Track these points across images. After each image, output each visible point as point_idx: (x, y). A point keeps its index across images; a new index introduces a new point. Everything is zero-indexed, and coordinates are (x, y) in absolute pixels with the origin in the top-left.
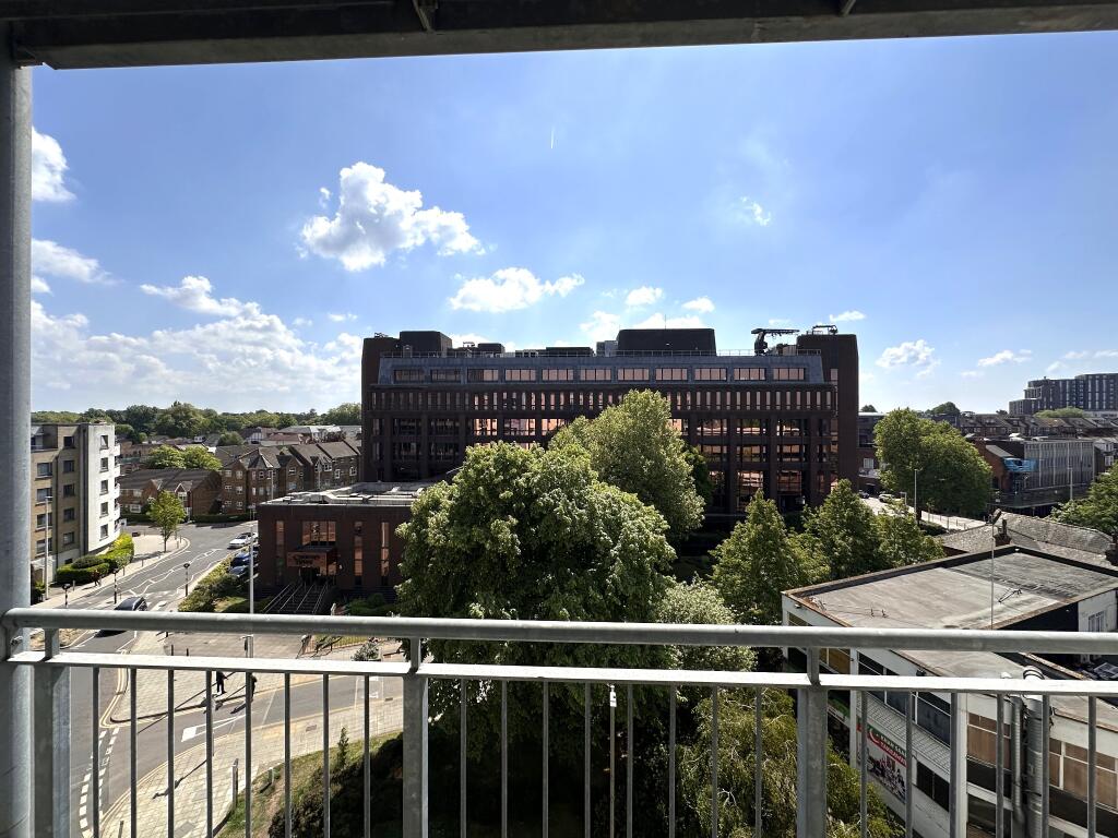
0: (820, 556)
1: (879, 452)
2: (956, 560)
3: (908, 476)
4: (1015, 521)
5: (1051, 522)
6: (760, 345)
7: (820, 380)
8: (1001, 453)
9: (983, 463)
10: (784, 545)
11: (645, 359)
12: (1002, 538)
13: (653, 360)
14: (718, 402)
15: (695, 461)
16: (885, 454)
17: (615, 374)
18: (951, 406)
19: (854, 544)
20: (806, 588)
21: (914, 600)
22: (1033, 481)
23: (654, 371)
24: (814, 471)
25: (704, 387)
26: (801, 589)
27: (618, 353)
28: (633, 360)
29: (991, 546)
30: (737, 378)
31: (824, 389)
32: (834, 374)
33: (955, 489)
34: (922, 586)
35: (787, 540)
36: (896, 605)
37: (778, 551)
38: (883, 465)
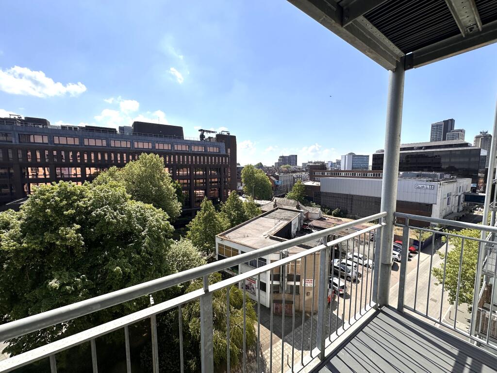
0: (227, 220)
1: (243, 180)
2: (265, 214)
3: (251, 188)
4: (278, 199)
5: (285, 199)
6: (202, 136)
7: (224, 153)
8: (274, 179)
9: (270, 182)
10: (215, 218)
11: (149, 138)
12: (275, 205)
13: (154, 139)
14: (186, 160)
15: (176, 187)
16: (244, 180)
17: (132, 144)
18: (261, 163)
19: (238, 213)
20: (224, 232)
21: (255, 229)
22: (281, 187)
23: (154, 144)
24: (223, 188)
25: (179, 153)
26: (222, 233)
27: (133, 133)
28: (143, 138)
29: (272, 208)
30: (193, 150)
31: (226, 156)
32: (229, 151)
33: (263, 192)
34: (257, 224)
35: (216, 216)
36: (251, 232)
37: (213, 220)
38: (243, 184)
